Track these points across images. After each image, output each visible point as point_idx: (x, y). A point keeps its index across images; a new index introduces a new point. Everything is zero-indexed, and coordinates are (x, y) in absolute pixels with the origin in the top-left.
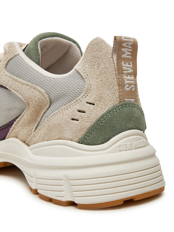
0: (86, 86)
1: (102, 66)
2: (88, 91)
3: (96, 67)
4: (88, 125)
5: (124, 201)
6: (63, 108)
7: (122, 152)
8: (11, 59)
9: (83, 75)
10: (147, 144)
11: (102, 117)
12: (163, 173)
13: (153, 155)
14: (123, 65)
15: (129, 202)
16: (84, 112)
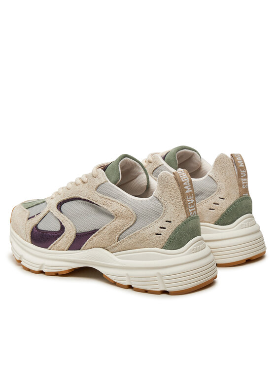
0: (218, 187)
1: (228, 173)
2: (220, 190)
3: (223, 174)
4: (221, 212)
5: (247, 261)
6: (202, 201)
7: (243, 229)
8: (157, 167)
9: (216, 180)
10: (255, 223)
11: (230, 207)
12: (266, 246)
13: (259, 231)
14: (241, 172)
15: (249, 261)
16: (218, 204)
